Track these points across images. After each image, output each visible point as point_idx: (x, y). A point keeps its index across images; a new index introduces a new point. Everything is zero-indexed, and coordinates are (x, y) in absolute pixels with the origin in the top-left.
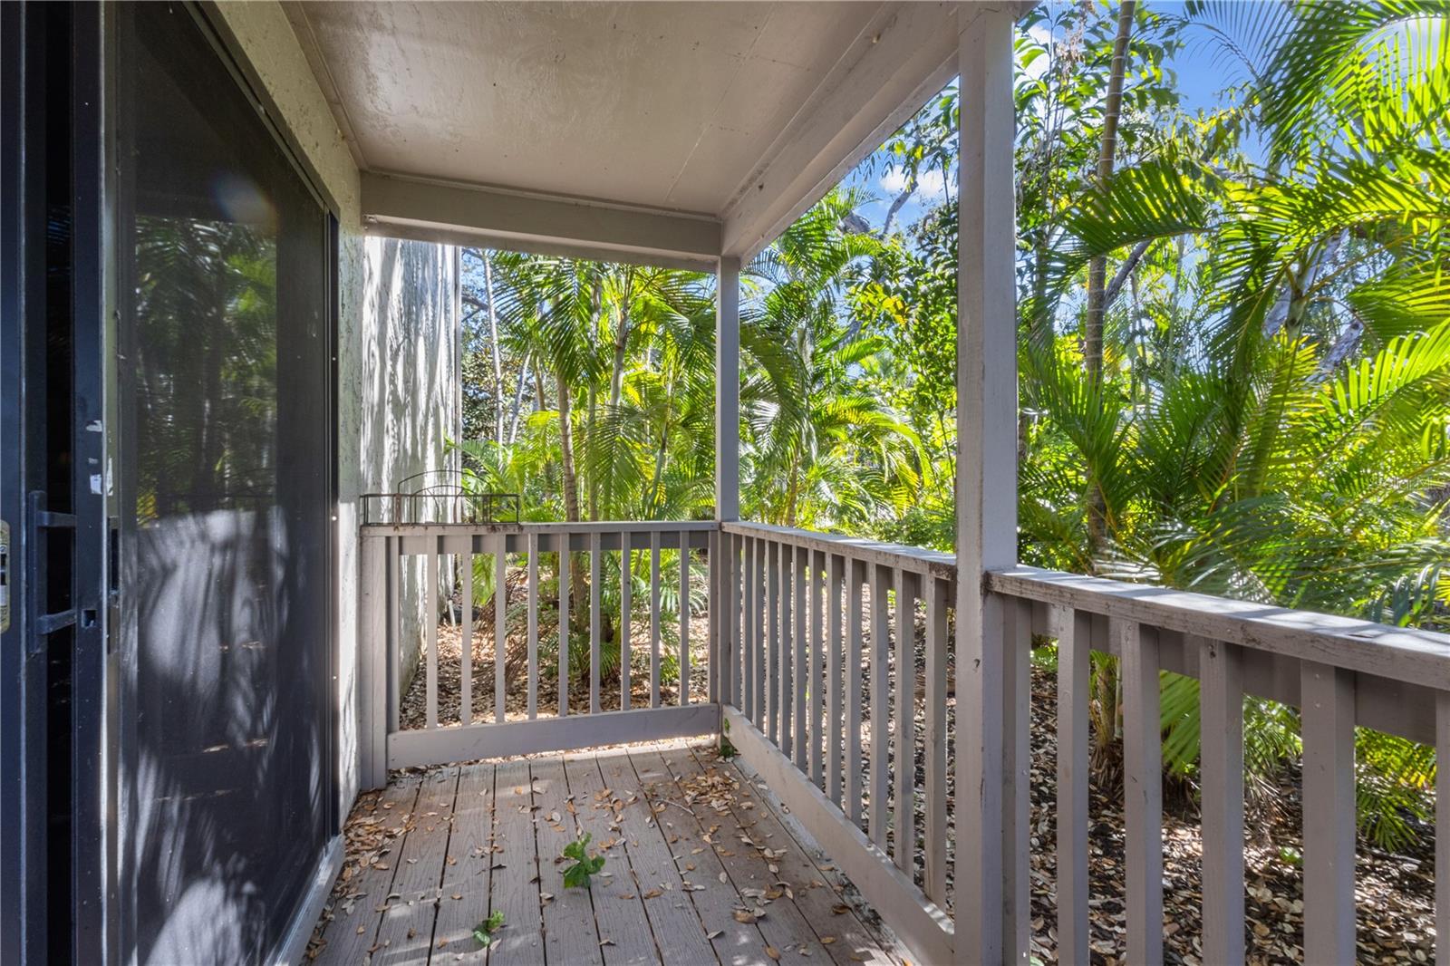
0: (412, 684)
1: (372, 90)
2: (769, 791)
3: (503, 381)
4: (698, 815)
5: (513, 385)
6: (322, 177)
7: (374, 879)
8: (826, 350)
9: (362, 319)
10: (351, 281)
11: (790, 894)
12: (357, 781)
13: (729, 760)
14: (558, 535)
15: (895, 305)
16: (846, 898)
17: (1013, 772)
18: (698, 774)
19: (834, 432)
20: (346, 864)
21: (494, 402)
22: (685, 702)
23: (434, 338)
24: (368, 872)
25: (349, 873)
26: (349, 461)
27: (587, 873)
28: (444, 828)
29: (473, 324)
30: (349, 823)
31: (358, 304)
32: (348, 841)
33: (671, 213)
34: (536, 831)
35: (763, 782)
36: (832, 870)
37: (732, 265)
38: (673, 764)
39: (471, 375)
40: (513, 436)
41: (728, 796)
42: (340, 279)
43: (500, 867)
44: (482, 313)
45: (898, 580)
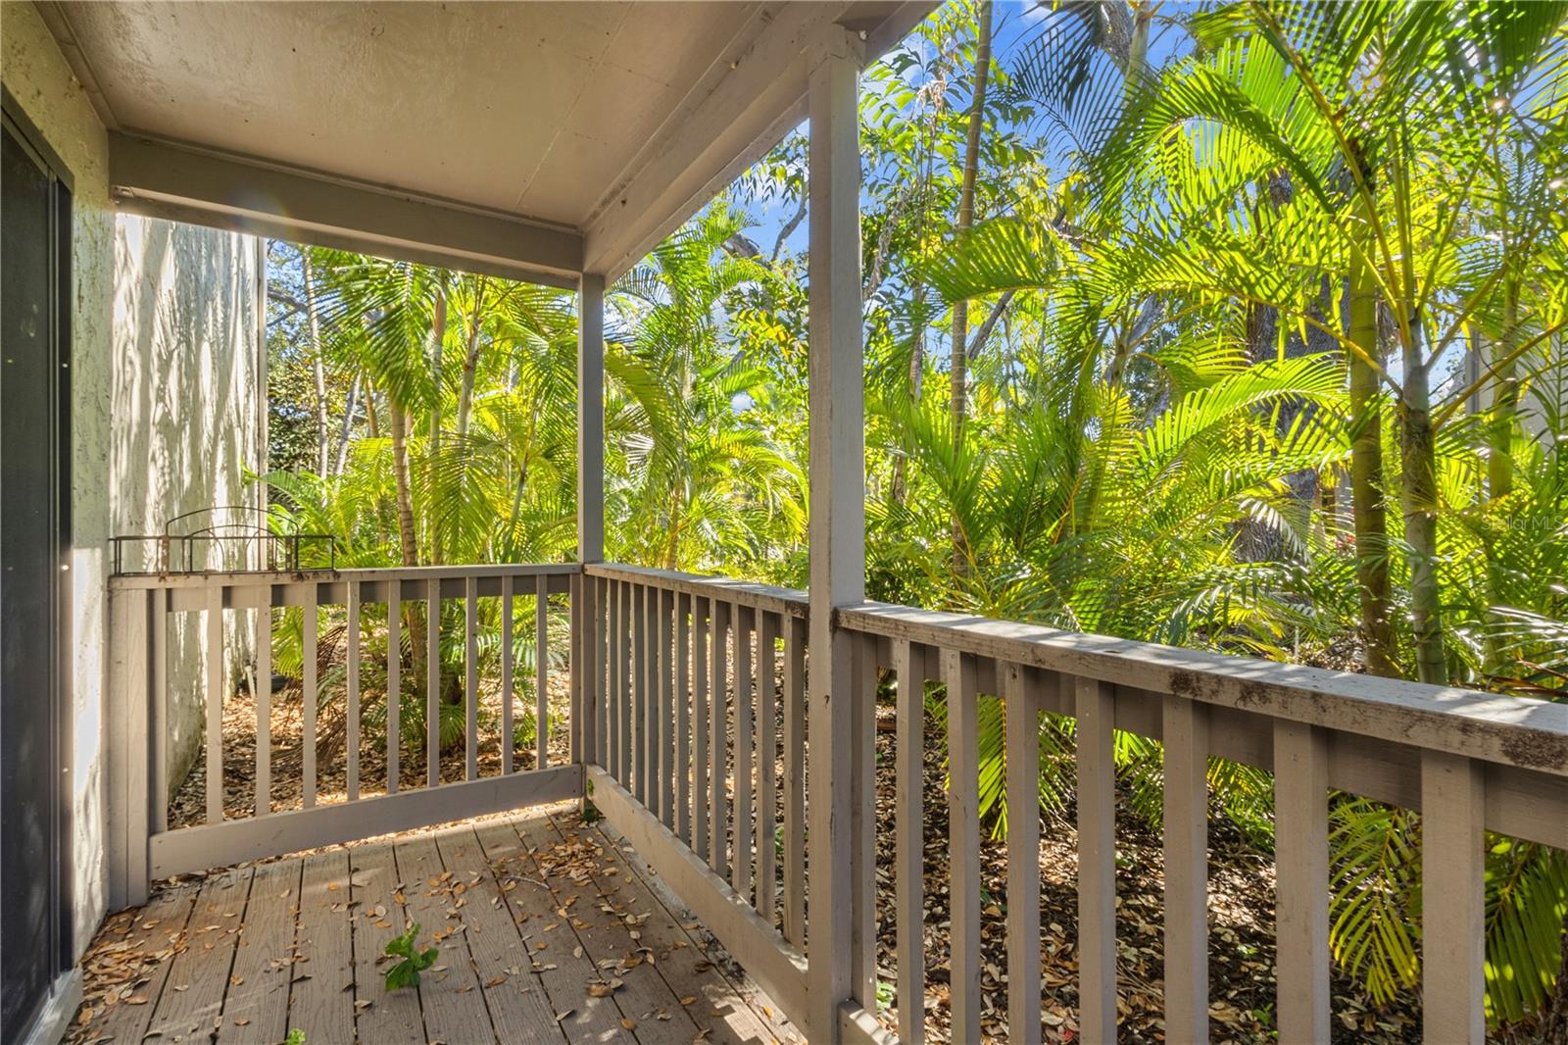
0: (192, 772)
1: (124, 33)
2: (635, 854)
3: (327, 400)
4: (554, 886)
5: (340, 404)
6: (45, 135)
7: (124, 1018)
8: (709, 379)
9: (111, 316)
10: (93, 268)
11: (651, 959)
12: (104, 899)
13: (593, 825)
14: (386, 582)
15: (778, 336)
16: (710, 955)
17: (860, 804)
18: (557, 844)
19: (718, 466)
20: (85, 1004)
21: (315, 424)
22: (543, 765)
23: (226, 343)
24: (116, 1010)
25: (87, 1015)
26: (90, 494)
27: (415, 970)
28: (229, 942)
29: (288, 329)
30: (91, 954)
31: (107, 295)
32: (88, 976)
33: (524, 220)
34: (353, 930)
35: (629, 845)
36: (698, 927)
37: (595, 285)
38: (528, 836)
39: (284, 391)
40: (341, 466)
41: (590, 864)
42: (75, 265)
43: (303, 979)
44: (301, 317)
45: (759, 620)
